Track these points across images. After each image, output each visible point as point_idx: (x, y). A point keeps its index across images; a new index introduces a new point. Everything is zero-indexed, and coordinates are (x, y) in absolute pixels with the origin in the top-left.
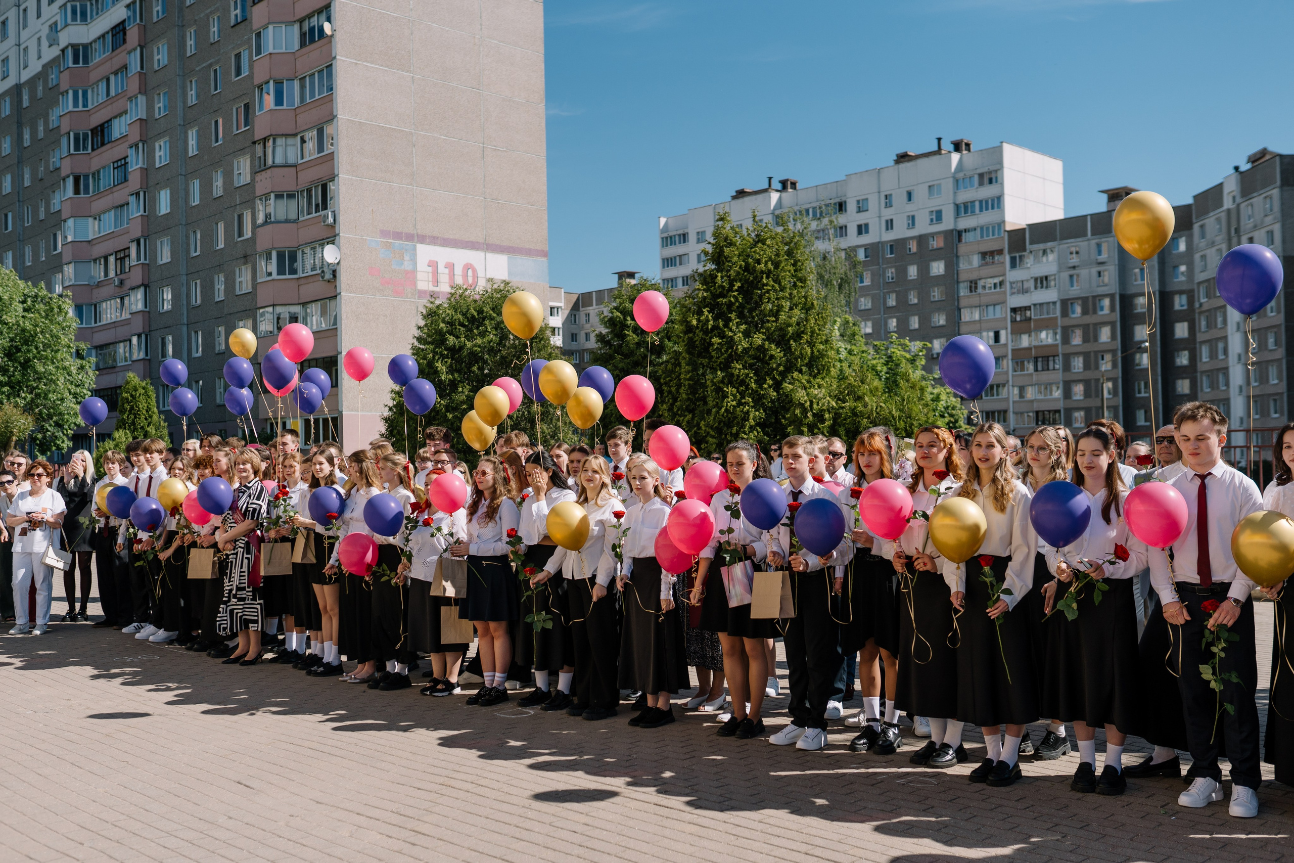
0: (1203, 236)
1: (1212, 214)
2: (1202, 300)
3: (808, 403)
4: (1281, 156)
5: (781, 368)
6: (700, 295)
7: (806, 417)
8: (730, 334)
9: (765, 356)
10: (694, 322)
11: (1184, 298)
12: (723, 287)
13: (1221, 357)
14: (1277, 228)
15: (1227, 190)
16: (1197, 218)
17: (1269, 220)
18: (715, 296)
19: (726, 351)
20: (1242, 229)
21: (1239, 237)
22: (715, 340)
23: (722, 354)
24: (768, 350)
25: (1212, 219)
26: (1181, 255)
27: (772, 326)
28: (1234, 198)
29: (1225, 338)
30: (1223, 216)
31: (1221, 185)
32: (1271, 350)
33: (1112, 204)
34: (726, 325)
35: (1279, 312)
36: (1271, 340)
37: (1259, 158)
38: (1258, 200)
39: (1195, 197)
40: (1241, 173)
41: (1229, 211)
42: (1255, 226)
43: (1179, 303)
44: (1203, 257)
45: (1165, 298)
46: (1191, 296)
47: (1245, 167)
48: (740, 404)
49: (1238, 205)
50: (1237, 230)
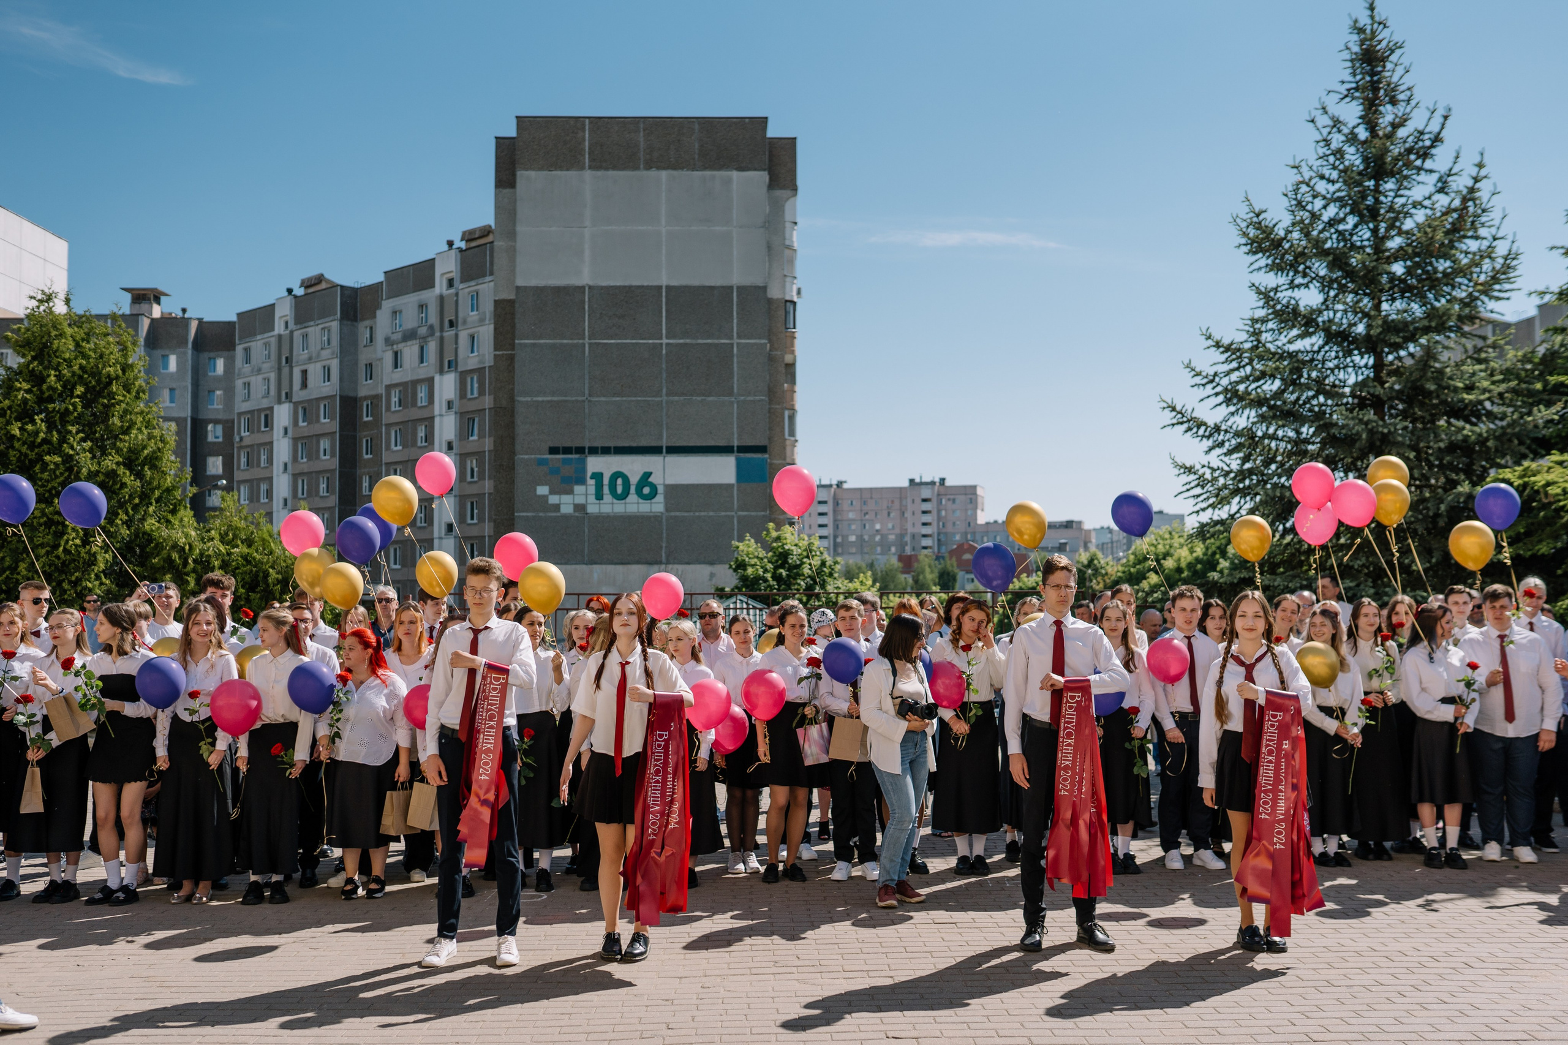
0: (248, 360)
1: (259, 337)
2: (243, 434)
3: (187, 547)
4: (342, 287)
5: (137, 501)
6: (20, 397)
7: (186, 563)
8: (71, 452)
9: (115, 483)
10: (17, 432)
11: (219, 429)
12: (54, 390)
13: (263, 500)
14: (335, 365)
15: (278, 313)
16: (240, 339)
17: (325, 353)
18: (41, 400)
19: (62, 474)
20: (294, 360)
21: (291, 367)
22: (47, 458)
23: (57, 477)
24: (118, 476)
25: (260, 343)
26: (218, 379)
27: (124, 446)
28: (287, 323)
29: (270, 480)
30: (273, 340)
31: (272, 307)
32: (322, 497)
33: (137, 306)
34: (63, 440)
35: (333, 455)
36: (323, 486)
37: (313, 283)
38: (314, 331)
39: (239, 315)
40: (296, 297)
41: (280, 336)
42: (310, 359)
43: (214, 434)
44: (247, 385)
45: (198, 426)
46: (229, 427)
47: (299, 291)
48: (86, 542)
49: (292, 332)
50: (288, 360)
